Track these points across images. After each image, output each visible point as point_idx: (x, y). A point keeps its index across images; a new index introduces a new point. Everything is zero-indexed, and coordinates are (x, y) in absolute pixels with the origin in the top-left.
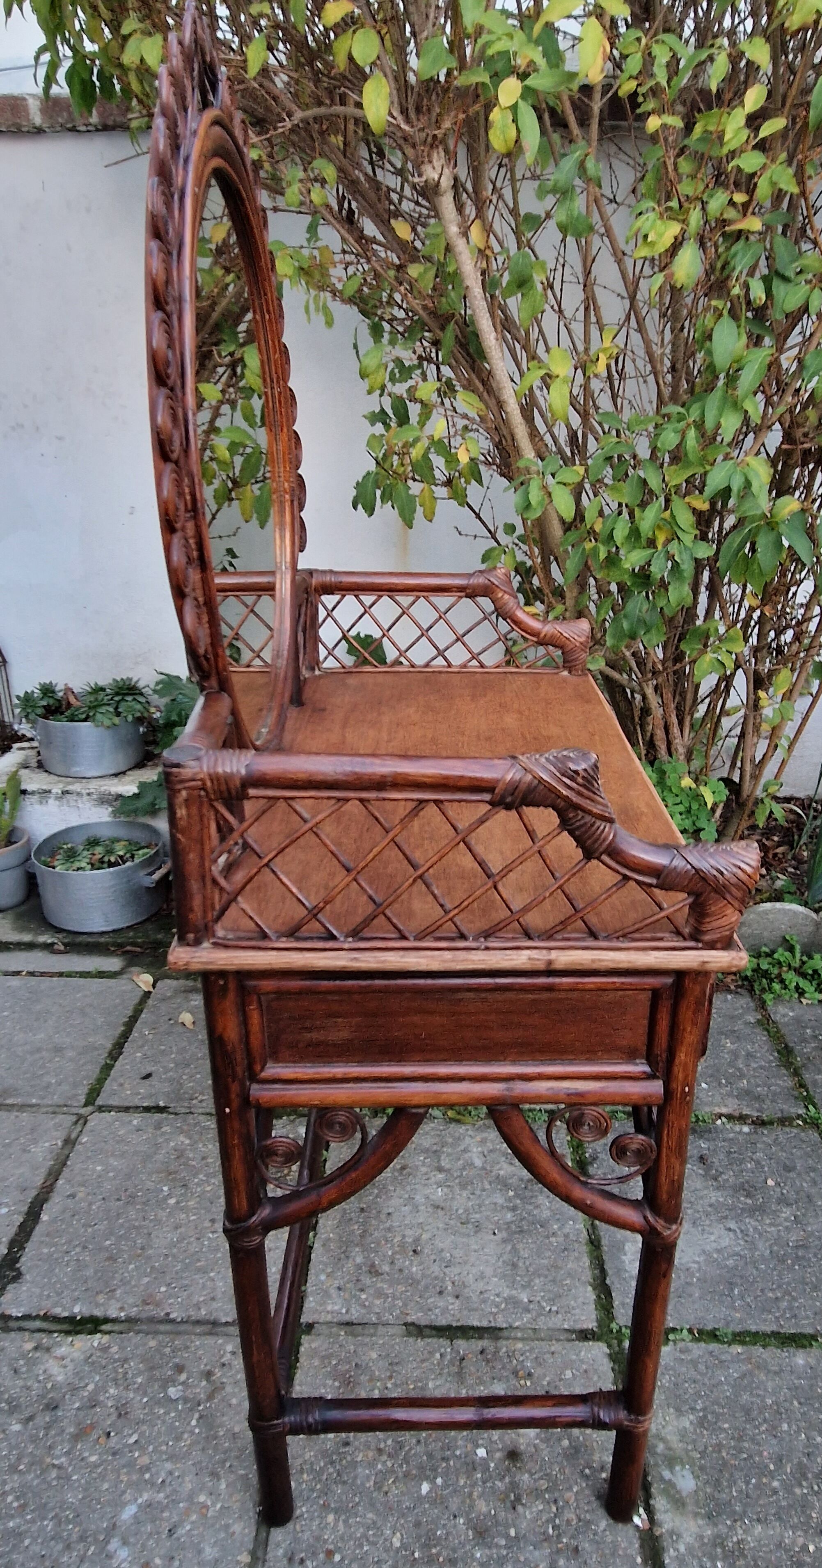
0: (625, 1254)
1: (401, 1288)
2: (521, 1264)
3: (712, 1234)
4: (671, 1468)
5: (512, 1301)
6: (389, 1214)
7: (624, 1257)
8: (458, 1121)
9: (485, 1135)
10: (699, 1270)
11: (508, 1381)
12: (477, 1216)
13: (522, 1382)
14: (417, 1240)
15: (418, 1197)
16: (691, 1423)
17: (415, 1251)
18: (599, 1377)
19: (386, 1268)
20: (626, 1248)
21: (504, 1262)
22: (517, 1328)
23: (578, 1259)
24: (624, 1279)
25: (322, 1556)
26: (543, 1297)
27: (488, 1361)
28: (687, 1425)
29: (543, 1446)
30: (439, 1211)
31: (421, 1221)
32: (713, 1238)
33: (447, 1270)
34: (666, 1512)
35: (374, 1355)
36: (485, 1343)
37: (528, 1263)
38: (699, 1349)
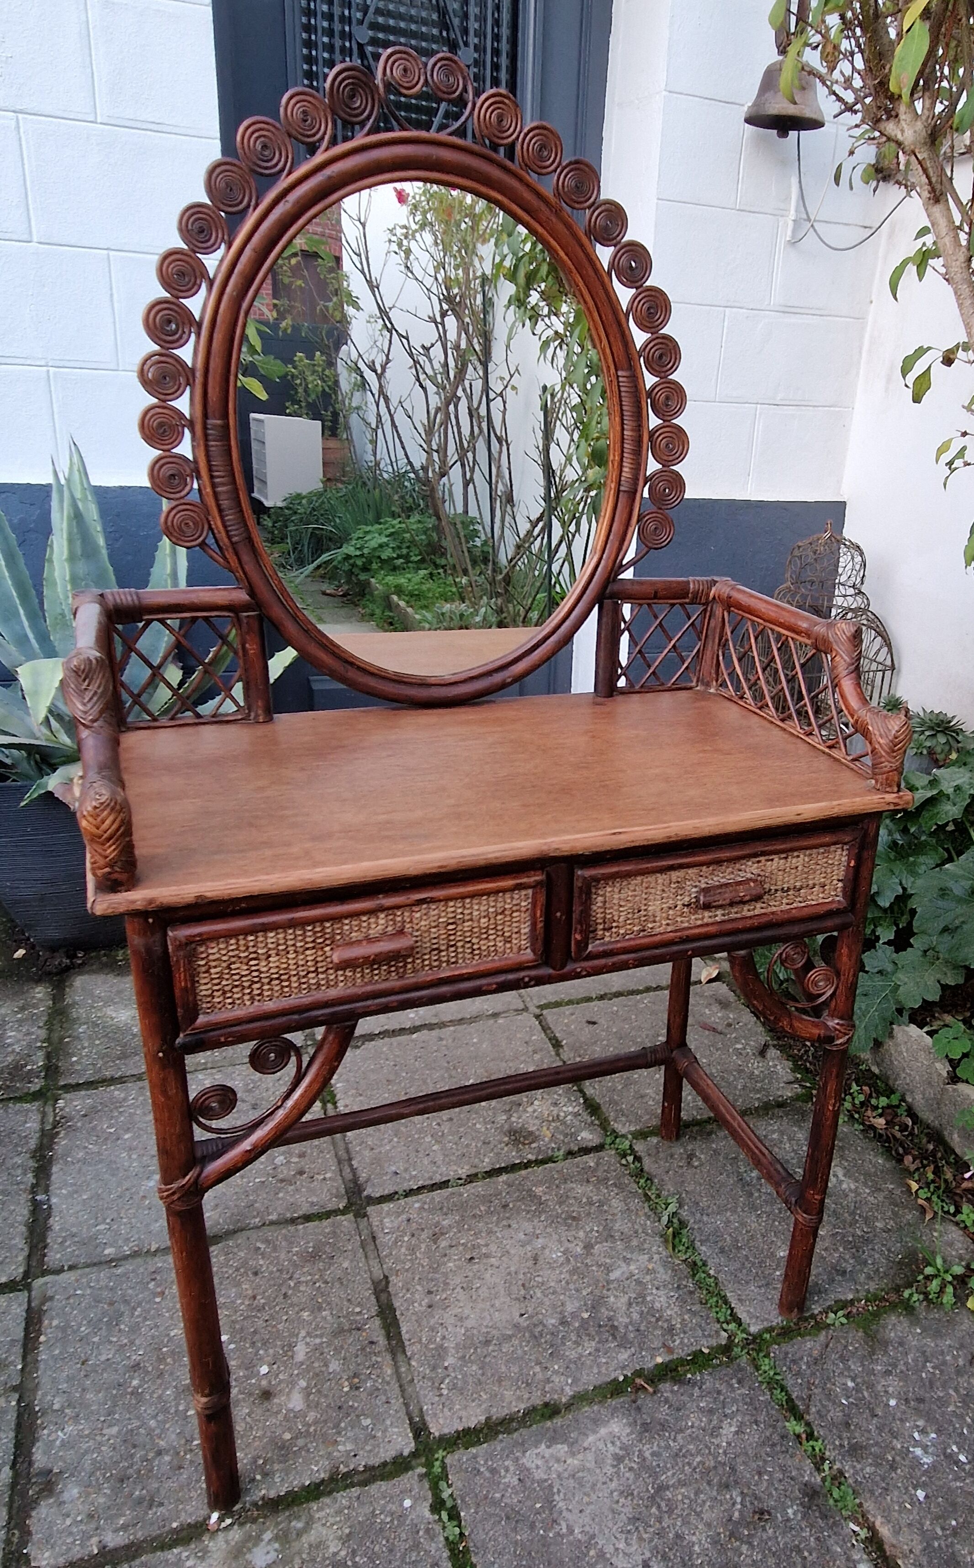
0: (548, 1447)
1: (425, 1262)
2: (491, 1348)
3: (628, 1544)
4: (276, 1538)
5: (441, 1353)
6: (509, 1226)
7: (543, 1446)
8: (666, 1241)
9: (661, 1270)
10: (558, 1534)
11: (344, 1371)
12: (539, 1295)
13: (346, 1383)
14: (487, 1256)
15: (540, 1240)
16: (335, 1554)
17: (472, 1258)
18: (370, 1451)
19: (443, 1244)
20: (559, 1446)
21: (488, 1333)
22: (410, 1365)
23: (520, 1399)
24: (512, 1452)
25: (159, 1290)
26: (456, 1377)
27: (363, 1349)
28: (332, 1549)
29: (280, 1417)
30: (530, 1263)
31: (512, 1252)
32: (622, 1545)
33: (458, 1289)
34: (227, 1542)
35: (346, 1265)
36: (382, 1341)
37: (495, 1354)
38: (438, 1549)
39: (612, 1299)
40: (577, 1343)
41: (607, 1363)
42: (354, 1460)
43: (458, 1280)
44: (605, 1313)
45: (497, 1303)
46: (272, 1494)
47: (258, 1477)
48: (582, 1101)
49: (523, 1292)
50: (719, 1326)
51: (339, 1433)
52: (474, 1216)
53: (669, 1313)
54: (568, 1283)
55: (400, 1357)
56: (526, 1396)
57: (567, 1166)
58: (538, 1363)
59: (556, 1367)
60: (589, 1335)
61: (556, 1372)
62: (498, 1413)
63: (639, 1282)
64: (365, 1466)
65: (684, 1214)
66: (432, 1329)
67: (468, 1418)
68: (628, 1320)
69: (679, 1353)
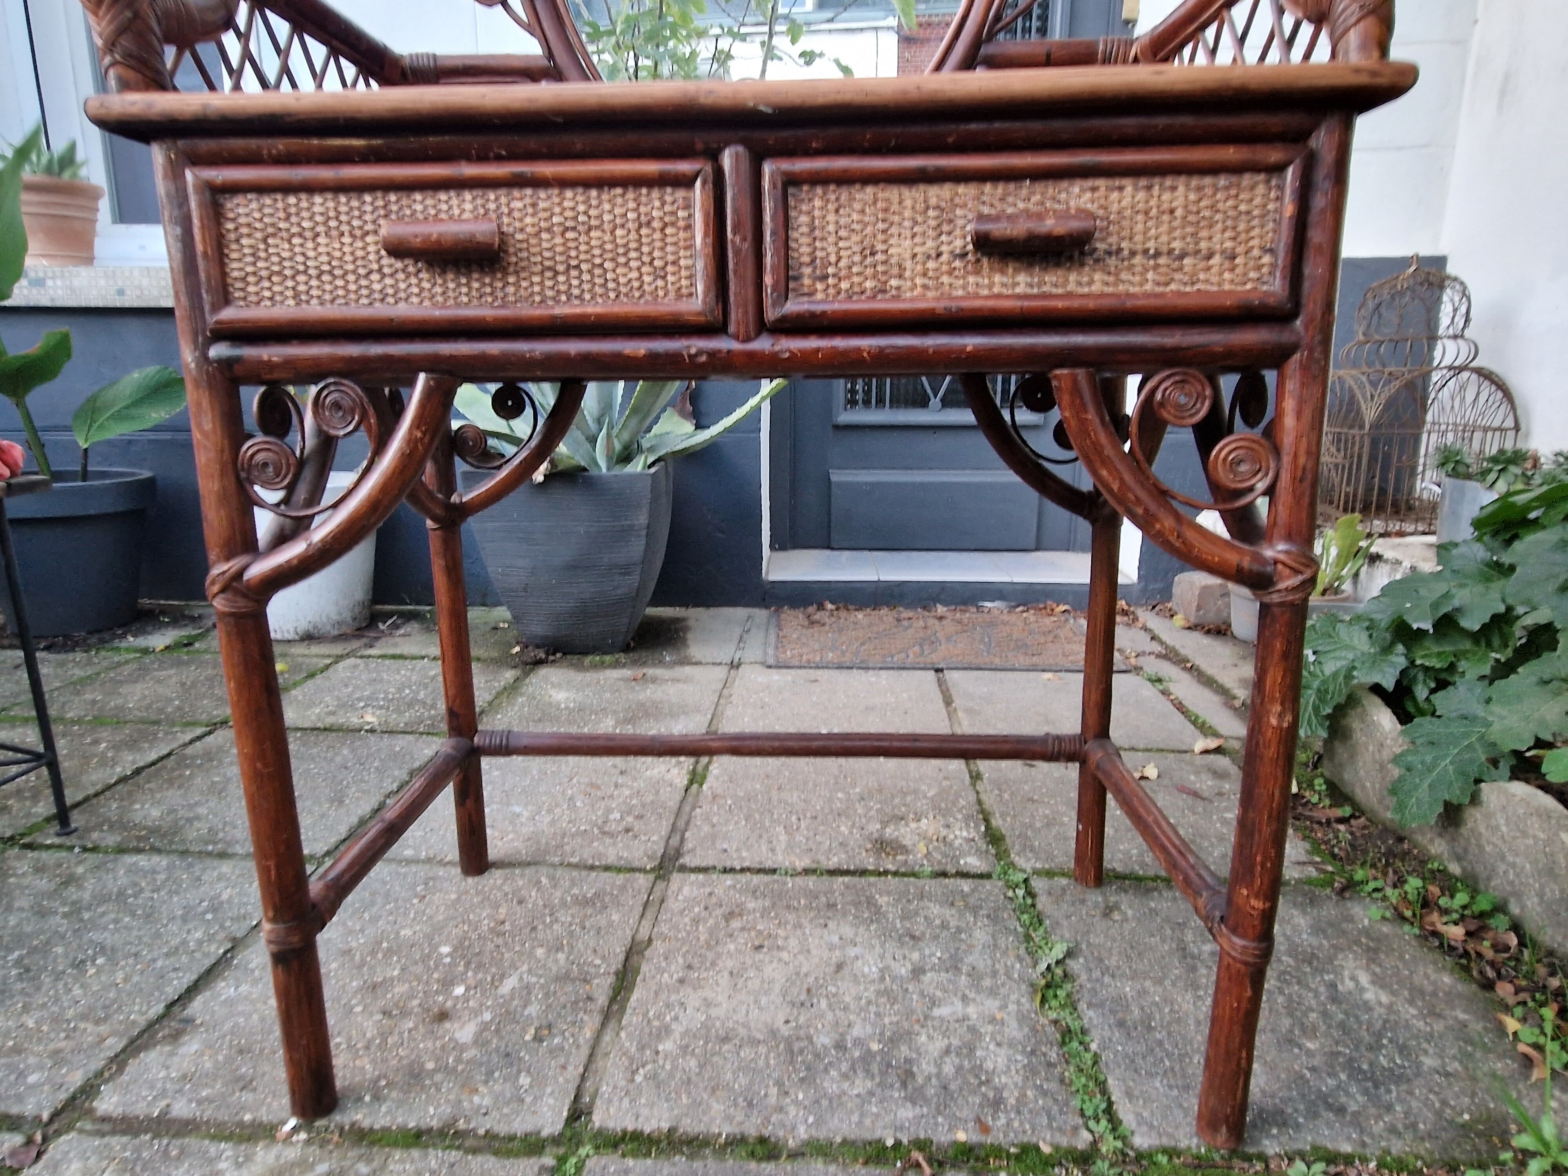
1: (704, 937)
2: (726, 1047)
5: (662, 1034)
6: (825, 926)
8: (1034, 992)
9: (1014, 1024)
11: (539, 1018)
12: (823, 1006)
13: (533, 1032)
14: (780, 949)
15: (856, 949)
17: (761, 947)
18: (506, 1116)
19: (736, 924)
21: (733, 1029)
22: (618, 1034)
23: (729, 1118)
26: (663, 1067)
27: (576, 1002)
29: (439, 1043)
30: (832, 969)
31: (814, 952)
33: (726, 974)
34: (279, 1158)
35: (615, 917)
36: (602, 1000)
37: (728, 1055)
39: (923, 1038)
40: (845, 1076)
41: (878, 1115)
42: (480, 1118)
43: (730, 964)
44: (904, 1051)
45: (764, 1001)
46: (366, 1124)
47: (367, 1098)
48: (983, 828)
49: (803, 997)
50: (1080, 1121)
51: (486, 1082)
52: (788, 907)
53: (1004, 1079)
54: (869, 1002)
55: (612, 1024)
56: (739, 1118)
57: (930, 885)
58: (779, 1083)
59: (801, 1096)
60: (867, 1071)
61: (796, 1102)
62: (689, 1126)
63: (972, 1029)
64: (487, 1132)
65: (1075, 965)
66: (668, 1006)
67: (647, 1119)
68: (933, 1070)
69: (997, 1137)
